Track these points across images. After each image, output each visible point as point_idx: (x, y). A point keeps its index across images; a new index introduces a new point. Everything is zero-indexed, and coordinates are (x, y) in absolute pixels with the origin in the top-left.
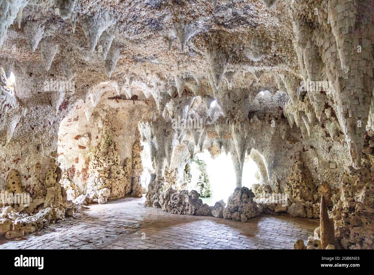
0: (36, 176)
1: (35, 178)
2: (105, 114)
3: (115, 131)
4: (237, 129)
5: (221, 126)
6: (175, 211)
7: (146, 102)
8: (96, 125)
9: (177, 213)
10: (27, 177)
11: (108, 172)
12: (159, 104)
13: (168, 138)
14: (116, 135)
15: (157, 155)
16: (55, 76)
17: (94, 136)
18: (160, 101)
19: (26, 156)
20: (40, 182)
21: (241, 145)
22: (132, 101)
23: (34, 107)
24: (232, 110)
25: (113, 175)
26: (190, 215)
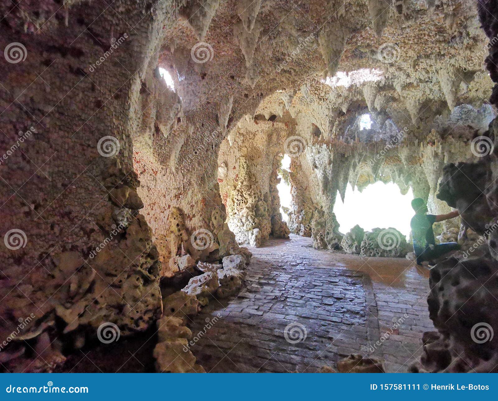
0: (201, 215)
1: (201, 218)
2: (242, 138)
3: (253, 160)
4: (435, 151)
5: (410, 150)
6: (371, 253)
7: (286, 125)
8: (232, 152)
9: (374, 255)
10: (191, 216)
11: (255, 209)
12: (329, 123)
13: (344, 165)
14: (254, 165)
15: (329, 186)
16: (235, 78)
17: (231, 165)
18: (331, 119)
19: (189, 190)
20: (206, 222)
21: (436, 171)
22: (271, 123)
23: (200, 123)
24: (416, 130)
25: (260, 213)
26: (395, 256)
